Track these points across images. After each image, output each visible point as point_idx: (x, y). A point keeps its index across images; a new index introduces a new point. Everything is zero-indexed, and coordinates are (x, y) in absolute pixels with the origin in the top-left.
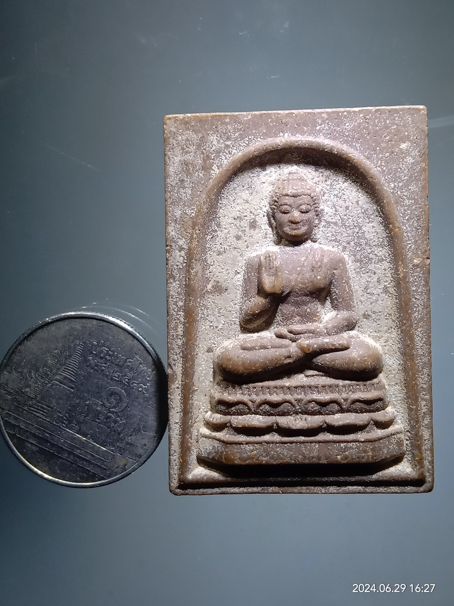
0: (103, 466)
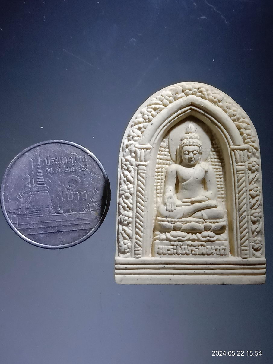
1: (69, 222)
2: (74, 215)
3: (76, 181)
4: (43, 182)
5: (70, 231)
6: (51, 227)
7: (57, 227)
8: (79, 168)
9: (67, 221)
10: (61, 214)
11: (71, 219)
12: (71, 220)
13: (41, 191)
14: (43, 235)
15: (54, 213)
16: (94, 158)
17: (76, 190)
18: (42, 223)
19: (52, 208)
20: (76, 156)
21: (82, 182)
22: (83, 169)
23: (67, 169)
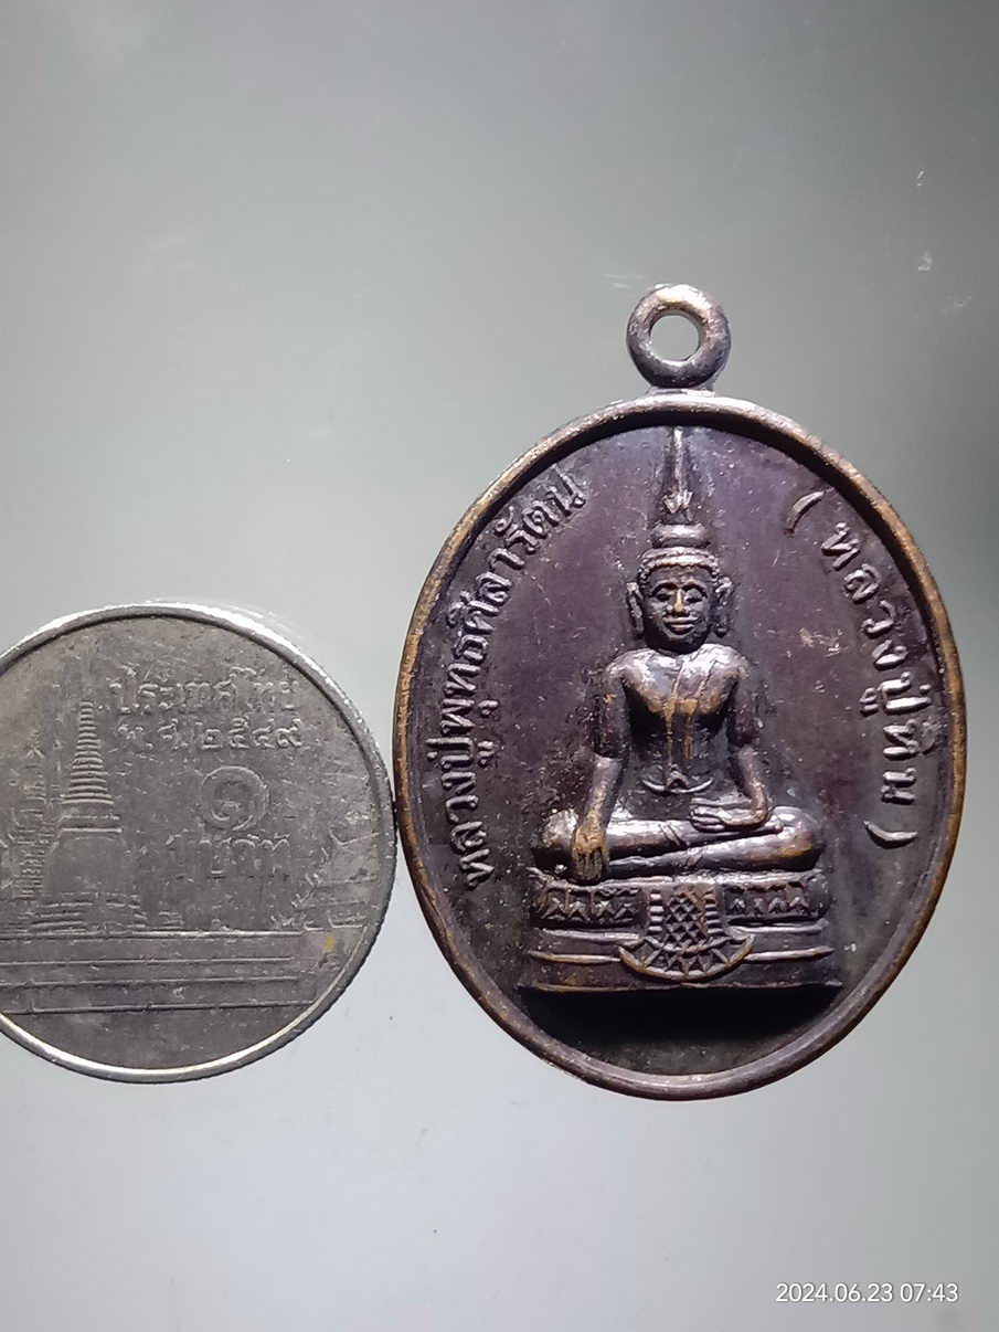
0: (285, 977)
1: (208, 971)
2: (229, 941)
3: (246, 789)
4: (101, 788)
5: (211, 1008)
6: (126, 986)
7: (154, 986)
8: (264, 734)
9: (197, 963)
10: (172, 933)
11: (215, 958)
12: (216, 963)
13: (91, 827)
14: (92, 1020)
15: (143, 926)
16: (332, 695)
17: (243, 833)
18: (88, 965)
19: (135, 904)
20: (252, 678)
21: (274, 796)
22: (280, 742)
23: (210, 735)
